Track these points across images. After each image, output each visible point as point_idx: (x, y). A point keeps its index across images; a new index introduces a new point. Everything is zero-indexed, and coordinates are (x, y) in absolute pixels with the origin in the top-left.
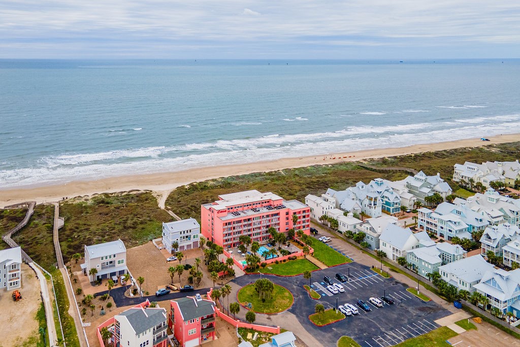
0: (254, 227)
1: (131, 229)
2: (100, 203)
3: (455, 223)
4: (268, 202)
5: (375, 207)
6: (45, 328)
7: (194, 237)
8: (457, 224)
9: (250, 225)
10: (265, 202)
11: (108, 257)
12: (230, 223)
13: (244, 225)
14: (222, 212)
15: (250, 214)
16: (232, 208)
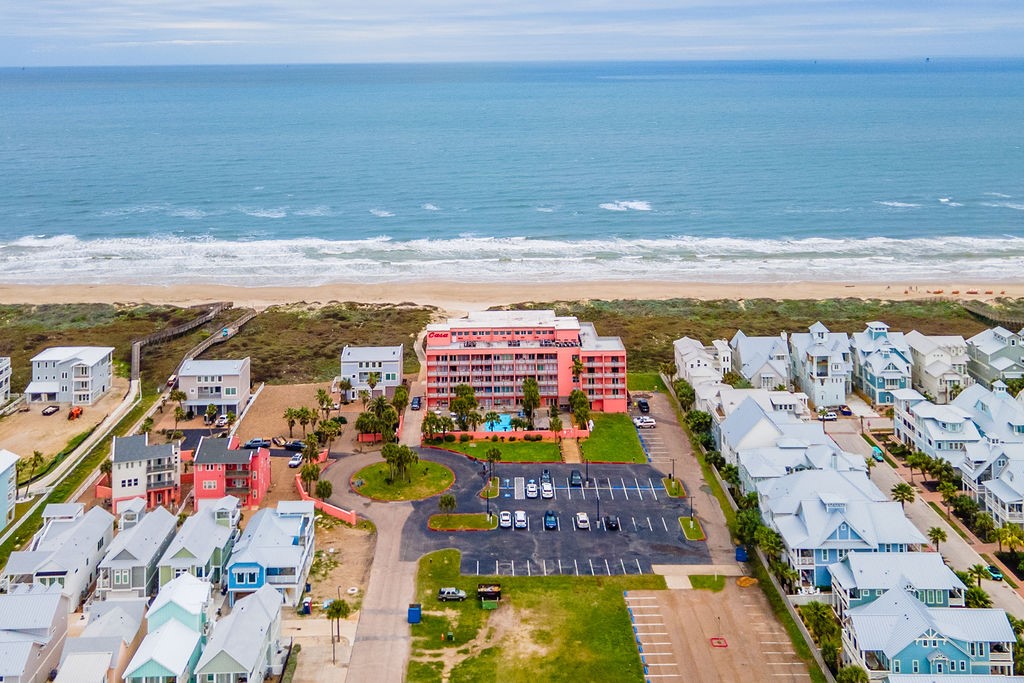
0: (498, 373)
1: (324, 358)
2: (329, 316)
3: (944, 425)
4: (552, 332)
5: (822, 382)
6: (66, 454)
7: (388, 377)
8: (949, 427)
9: (489, 367)
10: (544, 333)
11: (209, 379)
12: (445, 358)
13: (473, 367)
14: (437, 336)
15: (500, 347)
16: (467, 333)
